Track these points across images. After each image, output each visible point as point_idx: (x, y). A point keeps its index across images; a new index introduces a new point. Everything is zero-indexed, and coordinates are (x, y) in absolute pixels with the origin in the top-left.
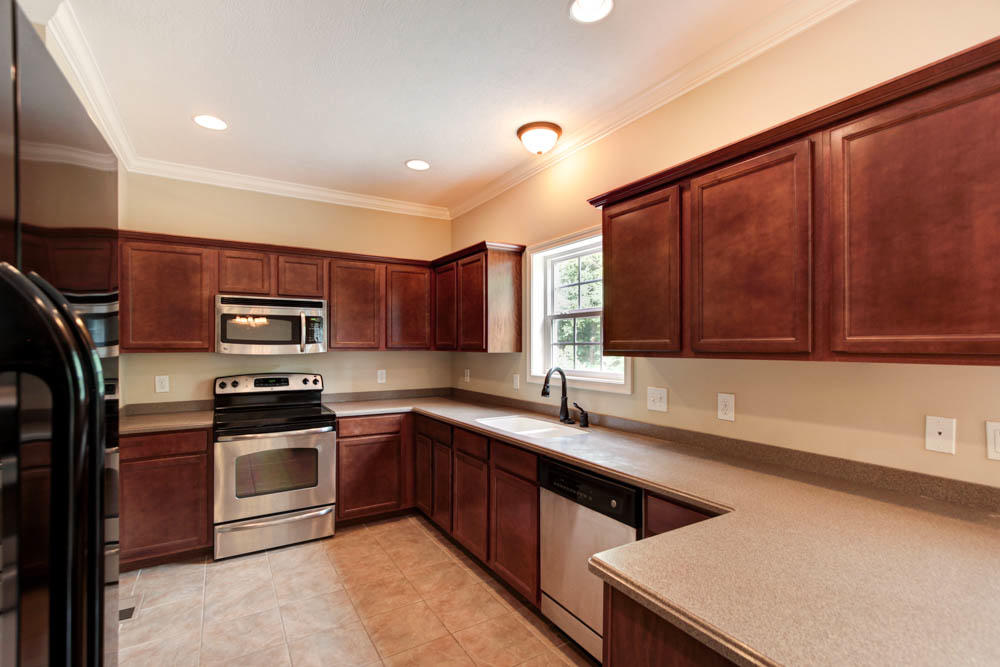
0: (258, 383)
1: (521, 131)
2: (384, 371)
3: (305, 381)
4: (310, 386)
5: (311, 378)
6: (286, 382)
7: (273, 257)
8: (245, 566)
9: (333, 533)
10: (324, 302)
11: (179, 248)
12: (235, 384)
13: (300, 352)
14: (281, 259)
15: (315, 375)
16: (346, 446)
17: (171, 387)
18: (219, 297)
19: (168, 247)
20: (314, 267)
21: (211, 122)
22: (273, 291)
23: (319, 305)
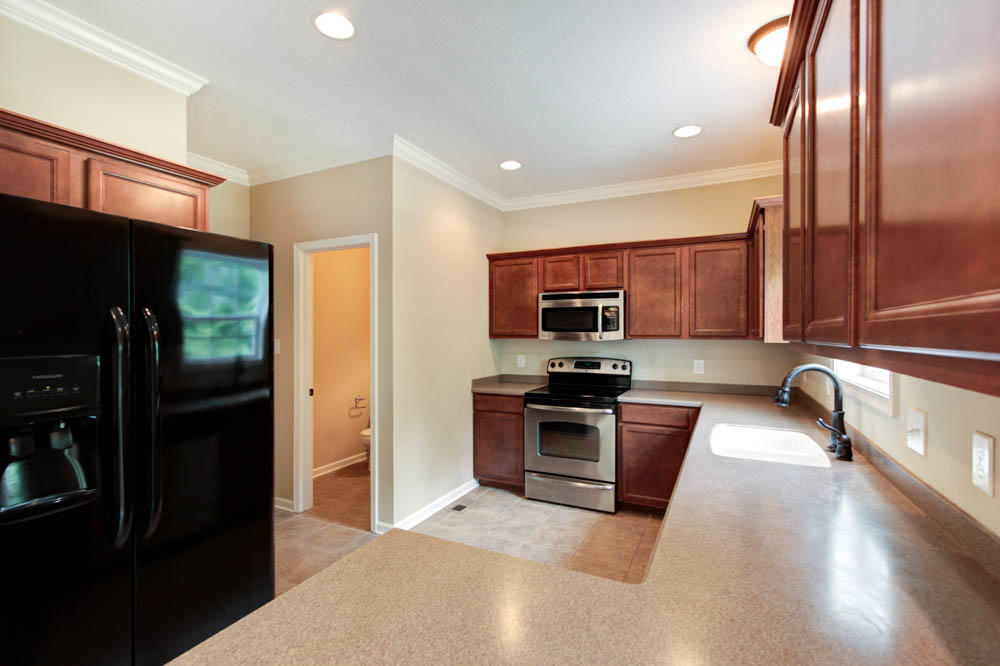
0: (577, 365)
1: (752, 41)
2: (702, 361)
3: (615, 367)
4: (619, 371)
5: (620, 364)
6: (598, 366)
7: (581, 256)
8: (538, 509)
9: (613, 511)
10: (621, 293)
11: (519, 261)
12: (561, 365)
13: (598, 339)
14: (587, 257)
15: (625, 361)
16: (629, 431)
17: (526, 364)
18: (541, 295)
19: (513, 262)
20: (615, 260)
21: (511, 165)
22: (582, 287)
23: (616, 295)
